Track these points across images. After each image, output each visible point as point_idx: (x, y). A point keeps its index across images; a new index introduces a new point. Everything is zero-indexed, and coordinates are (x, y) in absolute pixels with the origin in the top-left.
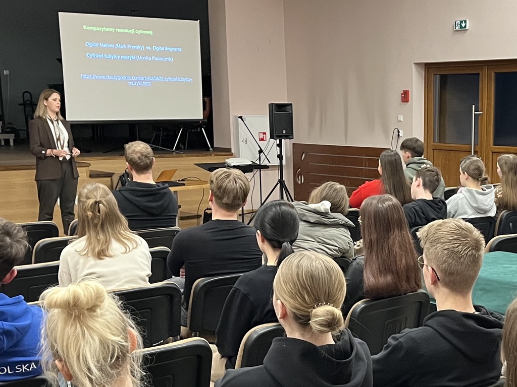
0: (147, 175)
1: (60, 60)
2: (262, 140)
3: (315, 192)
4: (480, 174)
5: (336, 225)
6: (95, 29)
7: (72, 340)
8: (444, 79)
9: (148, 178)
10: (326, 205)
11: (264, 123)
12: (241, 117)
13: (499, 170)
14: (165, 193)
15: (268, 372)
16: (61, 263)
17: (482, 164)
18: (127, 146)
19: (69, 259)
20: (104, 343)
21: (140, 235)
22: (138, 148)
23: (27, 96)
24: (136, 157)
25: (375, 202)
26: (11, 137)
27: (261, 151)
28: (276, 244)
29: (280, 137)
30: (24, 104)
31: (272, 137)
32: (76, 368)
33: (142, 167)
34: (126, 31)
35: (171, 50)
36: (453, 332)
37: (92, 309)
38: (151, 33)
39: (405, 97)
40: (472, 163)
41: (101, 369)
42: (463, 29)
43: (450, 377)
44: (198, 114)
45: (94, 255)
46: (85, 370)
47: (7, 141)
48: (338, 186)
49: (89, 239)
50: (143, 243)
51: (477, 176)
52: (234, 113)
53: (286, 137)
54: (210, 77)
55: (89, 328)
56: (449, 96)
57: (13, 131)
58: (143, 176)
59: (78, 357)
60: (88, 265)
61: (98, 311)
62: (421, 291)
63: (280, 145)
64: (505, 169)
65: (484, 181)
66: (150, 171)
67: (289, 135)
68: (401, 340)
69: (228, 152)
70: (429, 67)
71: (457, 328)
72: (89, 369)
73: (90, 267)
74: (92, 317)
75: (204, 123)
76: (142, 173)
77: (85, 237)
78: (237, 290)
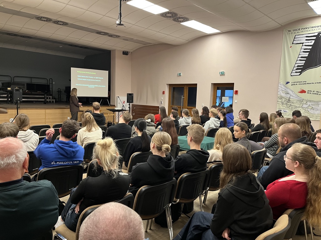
0: (98, 111)
1: (70, 80)
2: (124, 103)
3: (146, 117)
4: (188, 114)
5: (152, 126)
6: (80, 72)
7: (103, 155)
8: (174, 88)
9: (98, 112)
10: (149, 120)
11: (125, 99)
12: (118, 97)
13: (192, 113)
14: (103, 116)
15: (149, 164)
16: (78, 134)
17: (189, 111)
18: (93, 103)
19: (81, 133)
20: (112, 156)
21: (100, 127)
22: (96, 104)
23: (59, 89)
24: (95, 106)
25: (166, 120)
26: (54, 100)
27: (123, 106)
28: (141, 130)
29: (130, 102)
30: (58, 92)
31: (127, 102)
32: (104, 162)
33: (97, 109)
34: (89, 73)
35: (100, 78)
36: (196, 155)
37: (109, 146)
38: (95, 73)
39: (164, 93)
40: (185, 111)
41: (110, 163)
42: (180, 75)
43: (194, 168)
44: (107, 96)
45: (88, 131)
46: (106, 163)
47: (53, 101)
48: (152, 115)
49: (87, 127)
50: (100, 129)
51: (187, 114)
52: (116, 95)
53: (131, 102)
54: (110, 86)
55: (108, 152)
56: (175, 93)
57: (55, 99)
58: (97, 111)
59: (104, 160)
60: (86, 134)
61: (111, 147)
62: (177, 144)
63: (129, 105)
64: (194, 112)
65: (189, 116)
66: (99, 110)
67: (132, 102)
68: (181, 157)
69: (114, 106)
70: (170, 85)
71: (197, 154)
72: (107, 163)
73: (86, 136)
74: (109, 148)
75: (108, 98)
76: (97, 110)
77: (86, 127)
78: (130, 143)
